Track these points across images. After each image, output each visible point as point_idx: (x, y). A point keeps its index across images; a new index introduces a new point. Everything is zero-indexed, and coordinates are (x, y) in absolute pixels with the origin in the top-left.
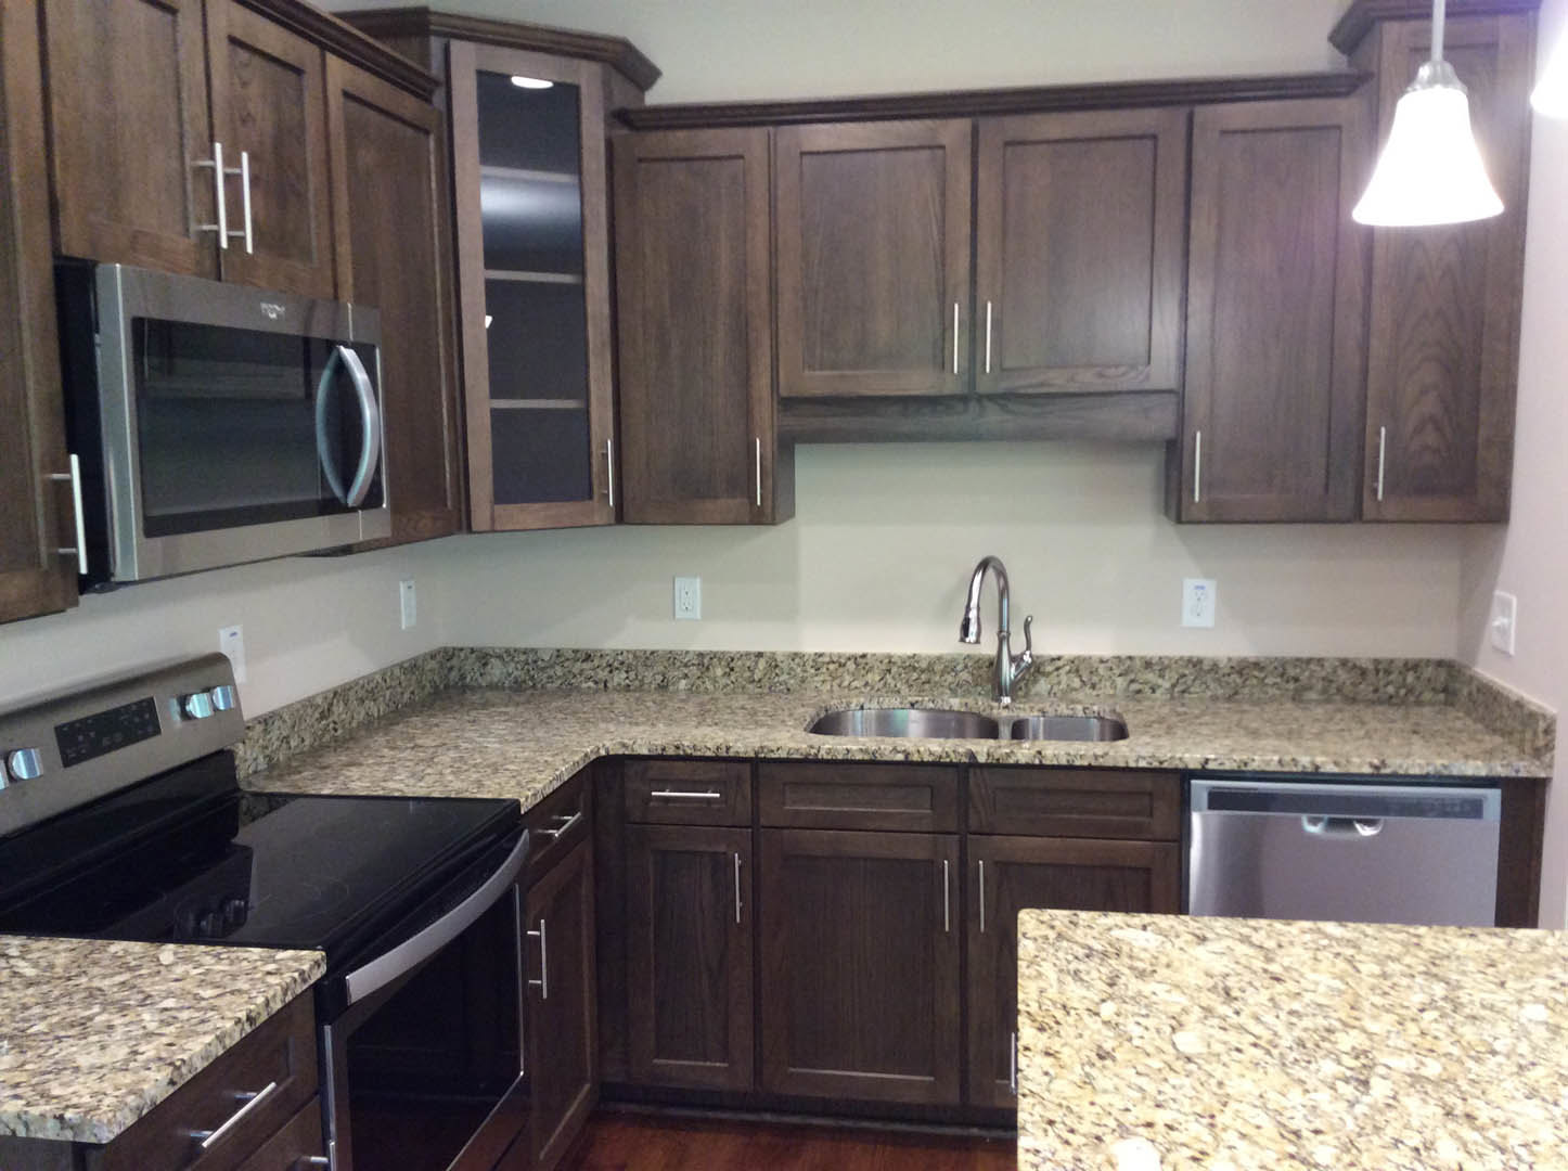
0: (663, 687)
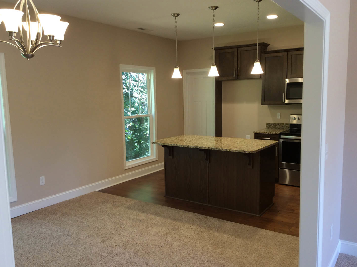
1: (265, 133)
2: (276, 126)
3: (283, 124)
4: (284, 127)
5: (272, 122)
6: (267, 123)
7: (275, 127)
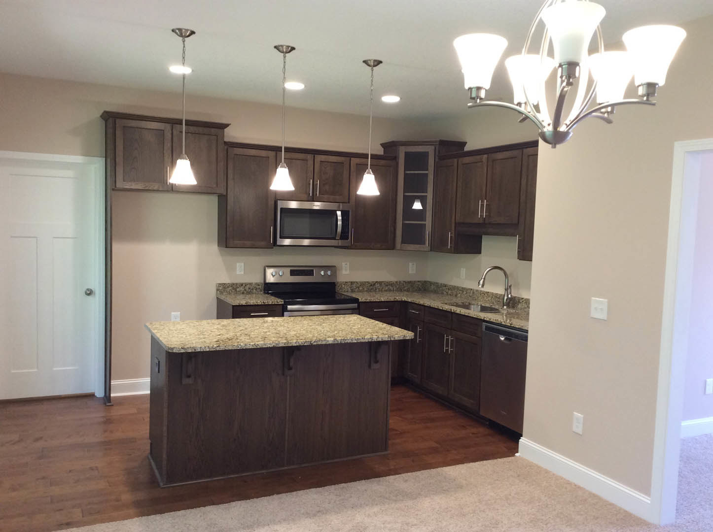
0: (456, 296)
1: (258, 304)
2: (238, 290)
3: (251, 284)
4: (252, 289)
5: (227, 280)
6: (220, 284)
7: (236, 291)
